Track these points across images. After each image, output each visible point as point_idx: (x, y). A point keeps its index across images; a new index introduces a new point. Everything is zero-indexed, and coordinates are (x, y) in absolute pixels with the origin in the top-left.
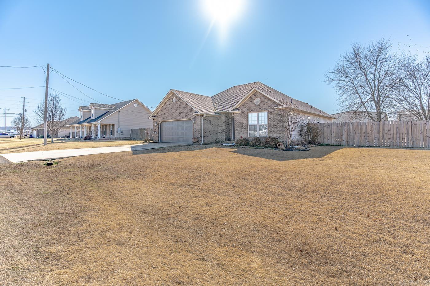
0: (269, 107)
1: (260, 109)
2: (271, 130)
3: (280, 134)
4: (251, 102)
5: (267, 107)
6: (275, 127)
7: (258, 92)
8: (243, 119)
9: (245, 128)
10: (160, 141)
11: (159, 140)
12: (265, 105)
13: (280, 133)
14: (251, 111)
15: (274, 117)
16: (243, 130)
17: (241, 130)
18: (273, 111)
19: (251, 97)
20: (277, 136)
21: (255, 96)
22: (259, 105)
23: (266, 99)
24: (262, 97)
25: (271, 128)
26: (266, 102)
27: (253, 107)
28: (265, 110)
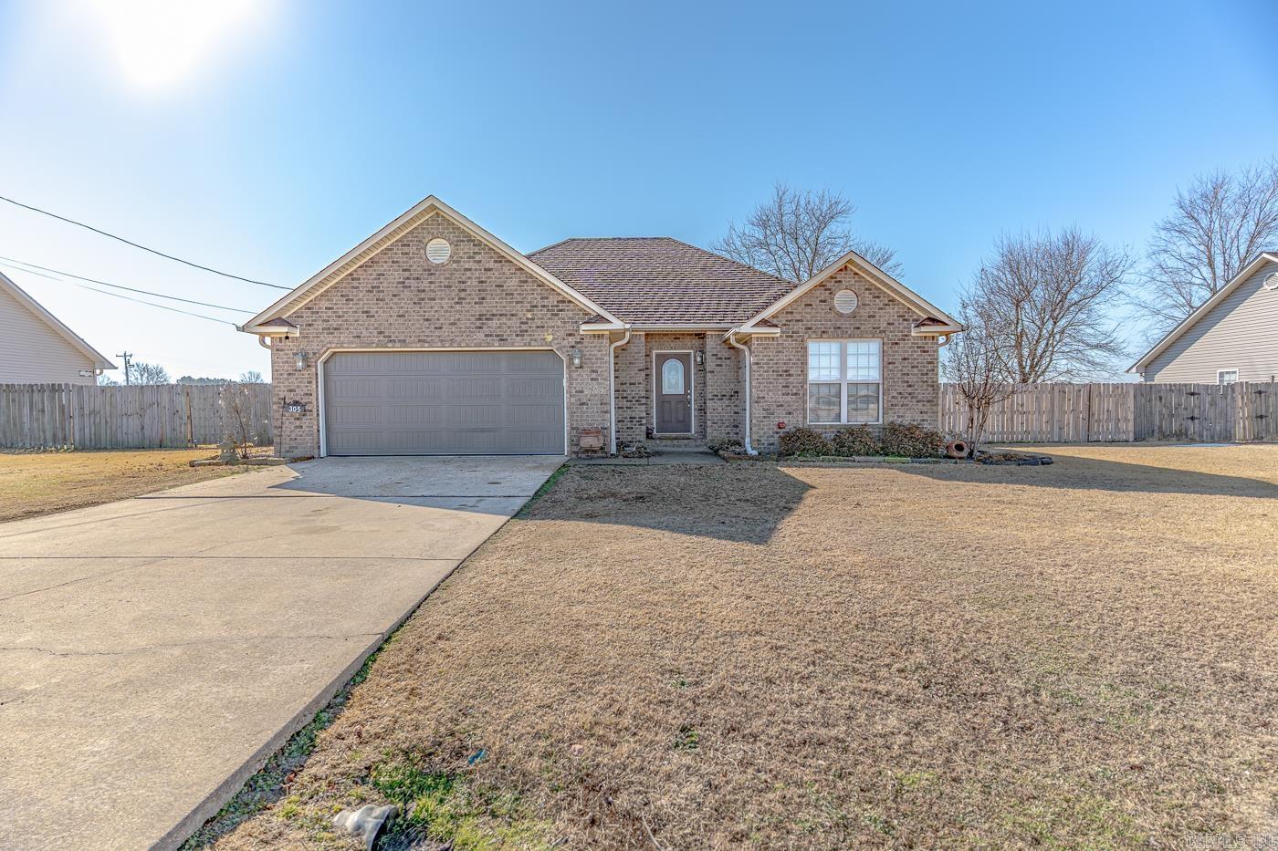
0: (889, 324)
1: (858, 328)
2: (895, 401)
3: (926, 413)
4: (821, 301)
5: (883, 325)
6: (910, 390)
7: (848, 272)
8: (790, 360)
9: (796, 394)
10: (323, 453)
11: (319, 447)
12: (874, 316)
13: (925, 409)
14: (823, 334)
15: (905, 359)
16: (788, 398)
17: (781, 399)
18: (904, 340)
19: (821, 285)
20: (914, 420)
21: (840, 281)
22: (854, 316)
23: (878, 297)
24: (867, 289)
25: (895, 394)
26: (882, 309)
27: (830, 321)
28: (875, 332)
